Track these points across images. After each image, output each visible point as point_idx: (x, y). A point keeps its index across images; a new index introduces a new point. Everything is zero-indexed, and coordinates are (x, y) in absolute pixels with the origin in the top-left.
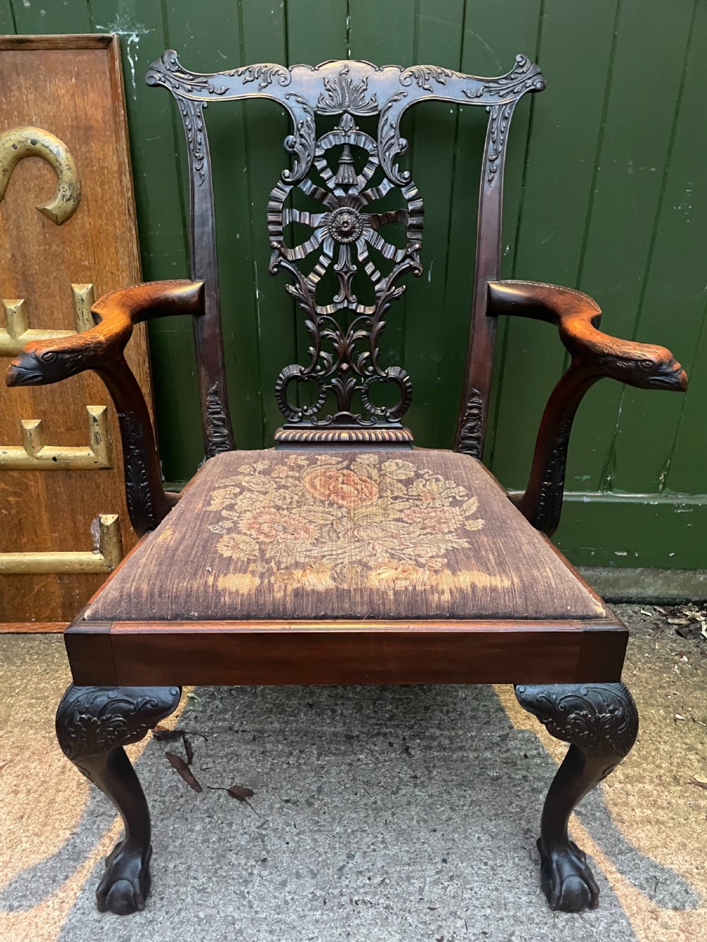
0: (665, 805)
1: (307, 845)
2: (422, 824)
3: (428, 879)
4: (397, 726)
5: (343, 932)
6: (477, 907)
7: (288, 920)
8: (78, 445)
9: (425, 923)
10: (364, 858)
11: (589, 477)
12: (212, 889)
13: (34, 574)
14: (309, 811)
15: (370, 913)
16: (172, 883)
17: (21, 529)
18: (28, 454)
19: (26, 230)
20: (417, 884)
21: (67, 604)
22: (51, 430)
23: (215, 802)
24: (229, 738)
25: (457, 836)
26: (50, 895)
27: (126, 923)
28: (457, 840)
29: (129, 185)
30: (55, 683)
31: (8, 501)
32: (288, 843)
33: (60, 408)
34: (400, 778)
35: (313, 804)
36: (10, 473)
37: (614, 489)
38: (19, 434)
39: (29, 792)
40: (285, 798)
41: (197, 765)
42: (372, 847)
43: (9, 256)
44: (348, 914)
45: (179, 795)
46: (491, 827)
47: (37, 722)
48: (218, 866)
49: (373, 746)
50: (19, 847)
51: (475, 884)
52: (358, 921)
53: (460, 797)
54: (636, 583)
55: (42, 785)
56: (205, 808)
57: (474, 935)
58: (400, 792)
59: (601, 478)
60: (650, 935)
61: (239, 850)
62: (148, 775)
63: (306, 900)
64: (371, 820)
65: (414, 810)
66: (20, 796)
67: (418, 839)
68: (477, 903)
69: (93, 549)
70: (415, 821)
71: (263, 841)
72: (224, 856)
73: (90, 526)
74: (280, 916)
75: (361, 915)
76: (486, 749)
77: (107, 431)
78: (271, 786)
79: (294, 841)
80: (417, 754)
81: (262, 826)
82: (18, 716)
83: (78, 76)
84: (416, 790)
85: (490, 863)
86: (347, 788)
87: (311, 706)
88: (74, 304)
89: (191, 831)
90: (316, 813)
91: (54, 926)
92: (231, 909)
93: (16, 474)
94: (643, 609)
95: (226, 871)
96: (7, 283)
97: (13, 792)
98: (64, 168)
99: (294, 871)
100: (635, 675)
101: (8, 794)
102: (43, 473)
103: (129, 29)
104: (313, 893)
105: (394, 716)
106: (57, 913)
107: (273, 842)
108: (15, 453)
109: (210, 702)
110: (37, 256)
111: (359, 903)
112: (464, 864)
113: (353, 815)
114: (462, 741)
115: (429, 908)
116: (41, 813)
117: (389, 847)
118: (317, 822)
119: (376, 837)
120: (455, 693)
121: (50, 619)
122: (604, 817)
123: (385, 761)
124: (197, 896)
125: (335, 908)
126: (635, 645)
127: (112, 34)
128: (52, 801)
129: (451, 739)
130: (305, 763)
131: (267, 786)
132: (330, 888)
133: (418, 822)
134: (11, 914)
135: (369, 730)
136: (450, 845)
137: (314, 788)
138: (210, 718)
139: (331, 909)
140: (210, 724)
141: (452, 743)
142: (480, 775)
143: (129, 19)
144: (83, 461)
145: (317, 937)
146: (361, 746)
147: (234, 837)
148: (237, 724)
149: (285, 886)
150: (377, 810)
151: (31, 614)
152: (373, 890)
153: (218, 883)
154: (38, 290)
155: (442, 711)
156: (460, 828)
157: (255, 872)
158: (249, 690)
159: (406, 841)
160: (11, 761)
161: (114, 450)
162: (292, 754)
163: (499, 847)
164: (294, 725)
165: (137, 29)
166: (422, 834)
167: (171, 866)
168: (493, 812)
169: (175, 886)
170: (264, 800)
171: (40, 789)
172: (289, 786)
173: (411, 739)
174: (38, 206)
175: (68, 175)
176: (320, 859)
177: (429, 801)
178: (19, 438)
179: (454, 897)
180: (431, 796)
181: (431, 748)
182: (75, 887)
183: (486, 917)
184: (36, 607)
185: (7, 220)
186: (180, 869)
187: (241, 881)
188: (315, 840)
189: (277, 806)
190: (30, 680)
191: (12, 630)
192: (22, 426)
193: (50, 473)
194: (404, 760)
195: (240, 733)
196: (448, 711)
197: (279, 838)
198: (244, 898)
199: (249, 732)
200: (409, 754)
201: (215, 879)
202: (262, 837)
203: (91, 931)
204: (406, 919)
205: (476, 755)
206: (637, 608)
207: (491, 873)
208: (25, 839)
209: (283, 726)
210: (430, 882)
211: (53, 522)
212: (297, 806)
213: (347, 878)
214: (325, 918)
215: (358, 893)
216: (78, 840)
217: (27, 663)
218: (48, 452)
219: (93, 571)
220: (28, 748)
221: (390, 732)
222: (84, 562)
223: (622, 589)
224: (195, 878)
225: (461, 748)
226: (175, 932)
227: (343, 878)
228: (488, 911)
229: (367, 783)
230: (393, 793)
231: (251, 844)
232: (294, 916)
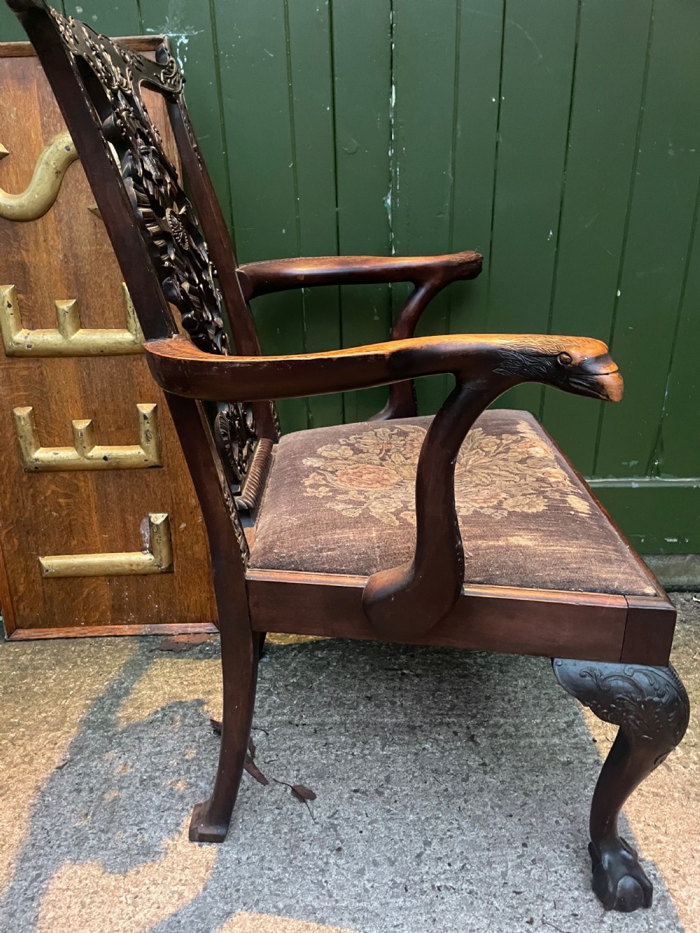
1: (382, 833)
2: (497, 810)
3: (510, 864)
4: (459, 716)
5: (429, 918)
6: (564, 890)
7: (371, 908)
8: (128, 444)
9: (512, 907)
10: (442, 844)
11: (636, 462)
12: (288, 879)
13: (85, 577)
14: (379, 800)
15: (454, 899)
16: (247, 875)
17: (71, 531)
18: (80, 454)
19: (77, 230)
20: (499, 869)
21: (116, 607)
22: (102, 430)
23: (283, 794)
24: (290, 731)
25: (534, 819)
26: (122, 891)
27: (204, 916)
28: (535, 824)
30: (109, 684)
31: (59, 503)
32: (361, 832)
33: (111, 407)
34: (468, 765)
35: (383, 793)
36: (61, 474)
37: (662, 474)
38: (70, 436)
39: (91, 790)
40: (354, 788)
41: (260, 759)
42: (449, 833)
43: (61, 256)
44: (432, 900)
45: (245, 788)
46: (568, 811)
47: (94, 722)
48: (292, 856)
49: (437, 736)
50: (86, 844)
51: (560, 867)
52: (443, 907)
53: (533, 782)
54: (687, 570)
55: (104, 783)
56: (273, 799)
57: (564, 917)
58: (470, 779)
59: (649, 463)
61: (313, 840)
62: (211, 769)
63: (386, 887)
64: (444, 807)
65: (487, 797)
66: (83, 794)
67: (495, 824)
68: (564, 886)
69: (142, 550)
70: (489, 807)
71: (336, 830)
72: (297, 847)
73: (139, 526)
74: (361, 904)
75: (445, 901)
76: (553, 735)
77: (157, 429)
78: (337, 776)
79: (367, 829)
80: (484, 742)
81: (332, 816)
82: (74, 717)
84: (487, 776)
85: (572, 846)
86: (416, 777)
87: (369, 698)
88: (124, 303)
89: (261, 822)
90: (387, 802)
91: (129, 922)
92: (310, 898)
93: (66, 475)
94: (695, 597)
95: (300, 862)
96: (60, 284)
97: (75, 790)
99: (371, 859)
100: (696, 660)
101: (70, 792)
102: (93, 473)
103: (179, 31)
104: (392, 880)
105: (455, 706)
106: (131, 908)
107: (346, 832)
108: (67, 454)
109: (267, 698)
110: (89, 255)
111: (442, 889)
112: (546, 848)
113: (425, 803)
114: (528, 728)
115: (515, 892)
116: (105, 810)
117: (466, 833)
118: (389, 811)
119: (452, 823)
120: (515, 683)
121: (99, 623)
122: (683, 797)
123: (451, 749)
124: (274, 887)
125: (417, 895)
126: (691, 631)
127: (161, 36)
129: (515, 726)
130: (370, 754)
131: (334, 776)
132: (409, 875)
133: (492, 807)
134: (83, 910)
135: (431, 720)
136: (528, 830)
137: (382, 777)
138: (269, 712)
139: (414, 896)
140: (269, 719)
141: (517, 730)
142: (550, 760)
143: (179, 21)
144: (134, 459)
145: (402, 924)
146: (425, 735)
147: (306, 828)
148: (297, 718)
149: (363, 874)
150: (450, 797)
151: (80, 619)
152: (454, 875)
153: (294, 873)
154: (89, 290)
155: (503, 700)
156: (537, 812)
157: (332, 861)
158: (305, 685)
159: (482, 827)
160: (71, 761)
161: (164, 448)
162: (355, 745)
163: (579, 831)
164: (355, 717)
165: (187, 31)
166: (498, 819)
167: (244, 858)
168: (568, 796)
169: (250, 877)
170: (332, 791)
171: (103, 787)
172: (357, 776)
173: (476, 728)
174: (90, 207)
176: (396, 847)
177: (501, 787)
178: (70, 439)
179: (539, 881)
180: (502, 782)
181: (496, 736)
182: (147, 882)
183: (575, 900)
184: (84, 610)
185: (60, 221)
186: (254, 860)
187: (318, 870)
188: (390, 829)
189: (346, 796)
190: (83, 682)
191: (61, 635)
192: (72, 427)
193: (101, 472)
194: (471, 748)
195: (300, 726)
196: (510, 701)
197: (352, 827)
198: (323, 887)
199: (309, 725)
200: (475, 742)
201: (290, 869)
202: (334, 827)
203: (168, 924)
204: (492, 904)
205: (544, 741)
206: (688, 596)
207: (575, 855)
208: (91, 836)
209: (343, 718)
210: (512, 866)
211: (103, 524)
212: (367, 795)
213: (426, 864)
214: (408, 904)
215: (439, 880)
216: (146, 836)
217: (79, 666)
218: (98, 452)
219: (143, 572)
220: (87, 748)
221: (453, 722)
222: (134, 562)
223: (673, 576)
224: (270, 869)
225: (527, 735)
226: (255, 924)
227: (422, 865)
228: (576, 893)
229: (435, 771)
230: (463, 780)
231: (324, 834)
232: (376, 904)
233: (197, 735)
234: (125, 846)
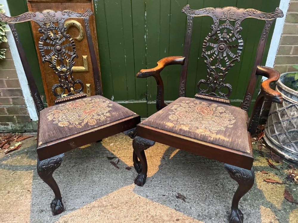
0: (220, 166)
5: (153, 191)
6: (180, 185)
9: (169, 189)
10: (156, 178)
12: (124, 186)
15: (158, 188)
20: (167, 182)
23: (123, 170)
26: (90, 189)
28: (176, 174)
29: (96, 33)
44: (153, 188)
45: (114, 169)
46: (183, 172)
49: (156, 158)
50: (81, 181)
51: (180, 182)
53: (176, 167)
55: (83, 169)
56: (121, 171)
60: (215, 189)
63: (144, 186)
64: (157, 172)
65: (166, 170)
66: (79, 172)
71: (134, 177)
72: (126, 180)
74: (139, 189)
75: (156, 188)
76: (182, 157)
77: (91, 90)
81: (133, 174)
82: (74, 156)
83: (84, 8)
84: (167, 166)
86: (151, 166)
88: (83, 60)
95: (127, 182)
98: (81, 29)
101: (76, 171)
105: (161, 152)
106: (92, 192)
109: (118, 152)
111: (156, 186)
112: (177, 178)
113: (153, 171)
115: (170, 186)
116: (84, 175)
117: (161, 176)
123: (159, 161)
125: (151, 187)
128: (86, 173)
135: (155, 155)
136: (174, 175)
138: (119, 154)
142: (180, 162)
146: (154, 158)
147: (128, 176)
148: (125, 155)
152: (158, 184)
153: (125, 184)
155: (171, 151)
156: (176, 172)
157: (133, 182)
159: (165, 175)
163: (184, 175)
166: (168, 173)
167: (115, 182)
168: (183, 169)
169: (116, 186)
170: (133, 169)
173: (165, 156)
174: (74, 38)
175: (81, 31)
177: (169, 168)
179: (175, 184)
181: (169, 158)
182: (95, 187)
183: (182, 187)
187: (130, 184)
194: (163, 160)
198: (132, 187)
199: (128, 157)
200: (165, 159)
204: (166, 188)
205: (179, 159)
207: (183, 179)
210: (170, 182)
213: (153, 182)
216: (94, 179)
221: (160, 155)
224: (120, 184)
225: (176, 158)
230: (162, 167)
231: (132, 177)
232: (142, 189)
233: (103, 159)
234: (89, 181)
